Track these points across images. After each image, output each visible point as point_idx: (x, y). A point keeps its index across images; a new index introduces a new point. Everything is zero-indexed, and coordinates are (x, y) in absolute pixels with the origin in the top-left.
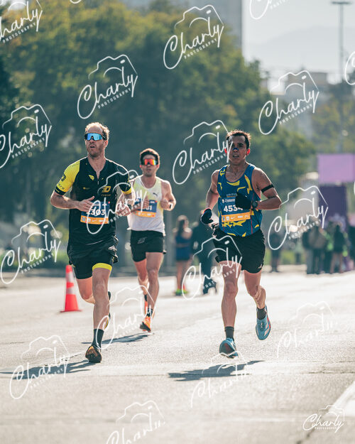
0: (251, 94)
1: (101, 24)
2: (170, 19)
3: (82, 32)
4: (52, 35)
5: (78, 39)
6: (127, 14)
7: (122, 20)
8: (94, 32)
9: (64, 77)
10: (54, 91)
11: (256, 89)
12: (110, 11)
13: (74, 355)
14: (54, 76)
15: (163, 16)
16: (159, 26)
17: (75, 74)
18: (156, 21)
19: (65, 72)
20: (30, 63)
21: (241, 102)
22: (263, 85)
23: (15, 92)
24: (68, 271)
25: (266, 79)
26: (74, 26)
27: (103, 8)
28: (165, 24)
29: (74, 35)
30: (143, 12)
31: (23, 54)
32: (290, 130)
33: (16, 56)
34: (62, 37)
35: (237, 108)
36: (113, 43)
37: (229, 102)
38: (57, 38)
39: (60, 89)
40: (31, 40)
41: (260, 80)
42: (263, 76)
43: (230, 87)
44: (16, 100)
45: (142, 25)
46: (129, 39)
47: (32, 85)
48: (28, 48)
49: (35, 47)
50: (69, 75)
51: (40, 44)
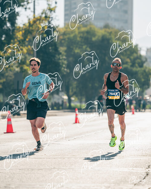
0: (135, 55)
1: (88, 32)
2: (110, 31)
3: (82, 35)
4: (72, 36)
5: (80, 37)
6: (96, 29)
7: (95, 31)
8: (85, 35)
9: (76, 49)
10: (73, 53)
11: (137, 53)
12: (91, 28)
13: (77, 137)
14: (72, 49)
15: (107, 30)
16: (106, 33)
17: (79, 48)
18: (105, 31)
19: (76, 47)
20: (65, 44)
21: (132, 58)
22: (139, 52)
23: (60, 54)
24: (76, 110)
25: (140, 50)
26: (79, 33)
27: (88, 27)
28: (108, 32)
29: (79, 36)
30: (101, 28)
31: (63, 41)
32: (147, 66)
33: (61, 42)
34: (75, 36)
35: (130, 59)
36: (91, 38)
37: (128, 57)
38: (74, 36)
39: (74, 52)
40: (66, 37)
41: (138, 51)
42: (139, 49)
43: (128, 53)
44: (61, 56)
45: (100, 33)
46: (96, 37)
47: (66, 51)
48: (64, 39)
49: (67, 39)
50: (77, 49)
51: (69, 38)
